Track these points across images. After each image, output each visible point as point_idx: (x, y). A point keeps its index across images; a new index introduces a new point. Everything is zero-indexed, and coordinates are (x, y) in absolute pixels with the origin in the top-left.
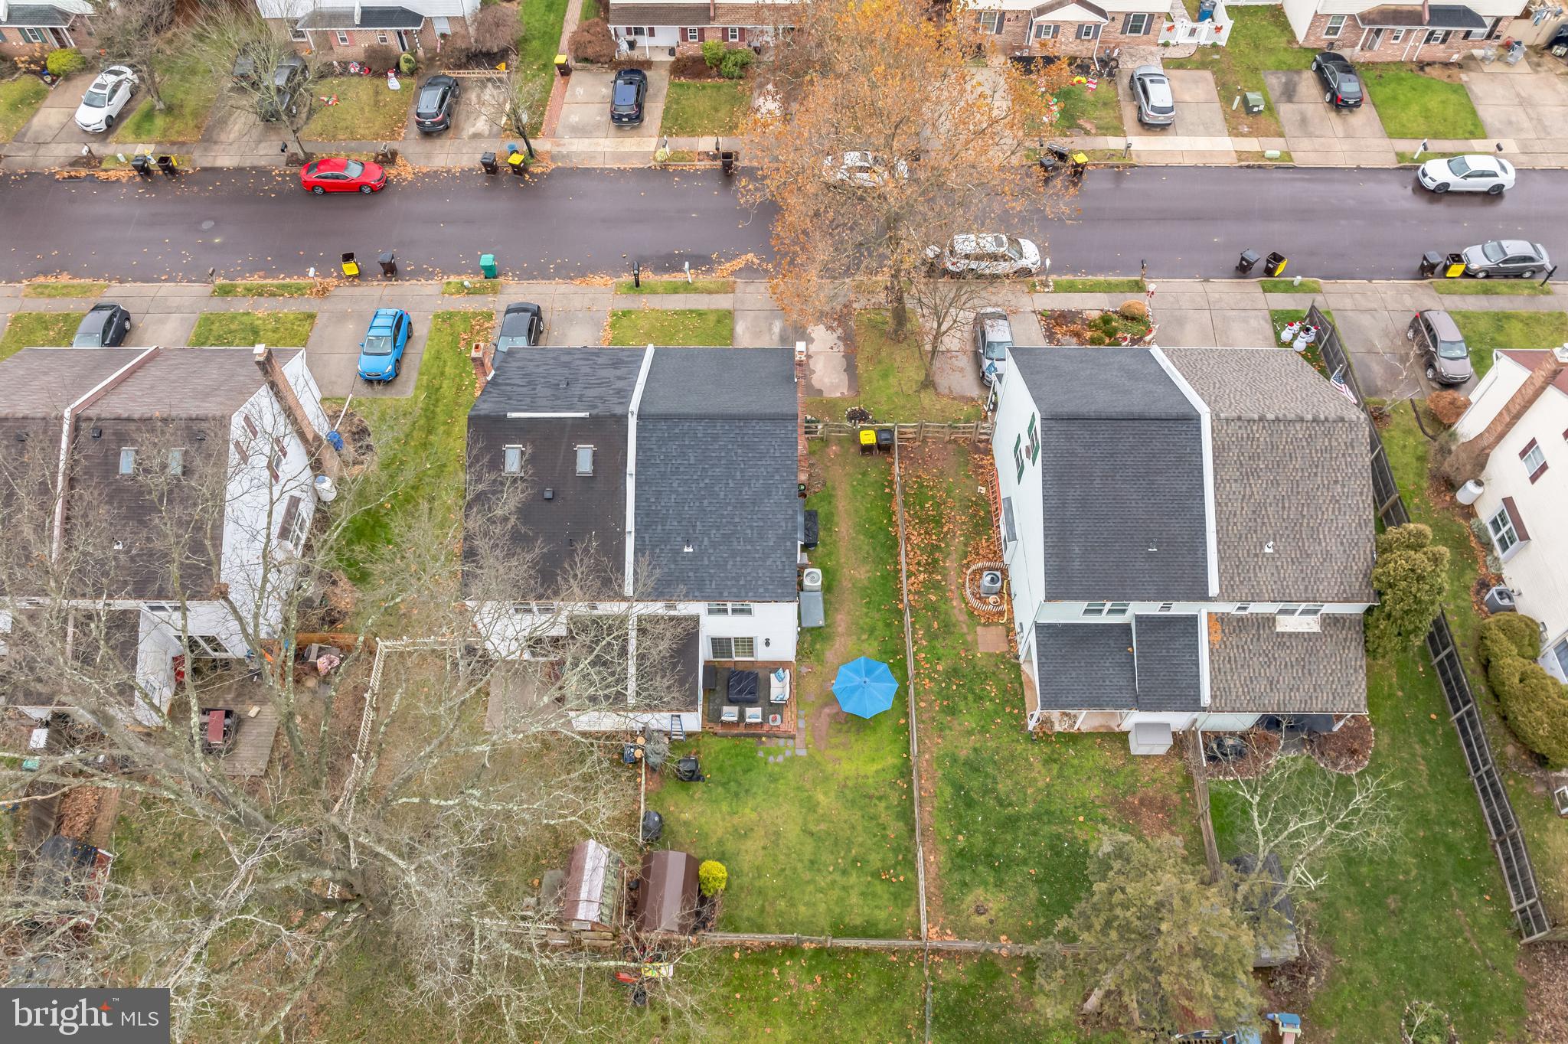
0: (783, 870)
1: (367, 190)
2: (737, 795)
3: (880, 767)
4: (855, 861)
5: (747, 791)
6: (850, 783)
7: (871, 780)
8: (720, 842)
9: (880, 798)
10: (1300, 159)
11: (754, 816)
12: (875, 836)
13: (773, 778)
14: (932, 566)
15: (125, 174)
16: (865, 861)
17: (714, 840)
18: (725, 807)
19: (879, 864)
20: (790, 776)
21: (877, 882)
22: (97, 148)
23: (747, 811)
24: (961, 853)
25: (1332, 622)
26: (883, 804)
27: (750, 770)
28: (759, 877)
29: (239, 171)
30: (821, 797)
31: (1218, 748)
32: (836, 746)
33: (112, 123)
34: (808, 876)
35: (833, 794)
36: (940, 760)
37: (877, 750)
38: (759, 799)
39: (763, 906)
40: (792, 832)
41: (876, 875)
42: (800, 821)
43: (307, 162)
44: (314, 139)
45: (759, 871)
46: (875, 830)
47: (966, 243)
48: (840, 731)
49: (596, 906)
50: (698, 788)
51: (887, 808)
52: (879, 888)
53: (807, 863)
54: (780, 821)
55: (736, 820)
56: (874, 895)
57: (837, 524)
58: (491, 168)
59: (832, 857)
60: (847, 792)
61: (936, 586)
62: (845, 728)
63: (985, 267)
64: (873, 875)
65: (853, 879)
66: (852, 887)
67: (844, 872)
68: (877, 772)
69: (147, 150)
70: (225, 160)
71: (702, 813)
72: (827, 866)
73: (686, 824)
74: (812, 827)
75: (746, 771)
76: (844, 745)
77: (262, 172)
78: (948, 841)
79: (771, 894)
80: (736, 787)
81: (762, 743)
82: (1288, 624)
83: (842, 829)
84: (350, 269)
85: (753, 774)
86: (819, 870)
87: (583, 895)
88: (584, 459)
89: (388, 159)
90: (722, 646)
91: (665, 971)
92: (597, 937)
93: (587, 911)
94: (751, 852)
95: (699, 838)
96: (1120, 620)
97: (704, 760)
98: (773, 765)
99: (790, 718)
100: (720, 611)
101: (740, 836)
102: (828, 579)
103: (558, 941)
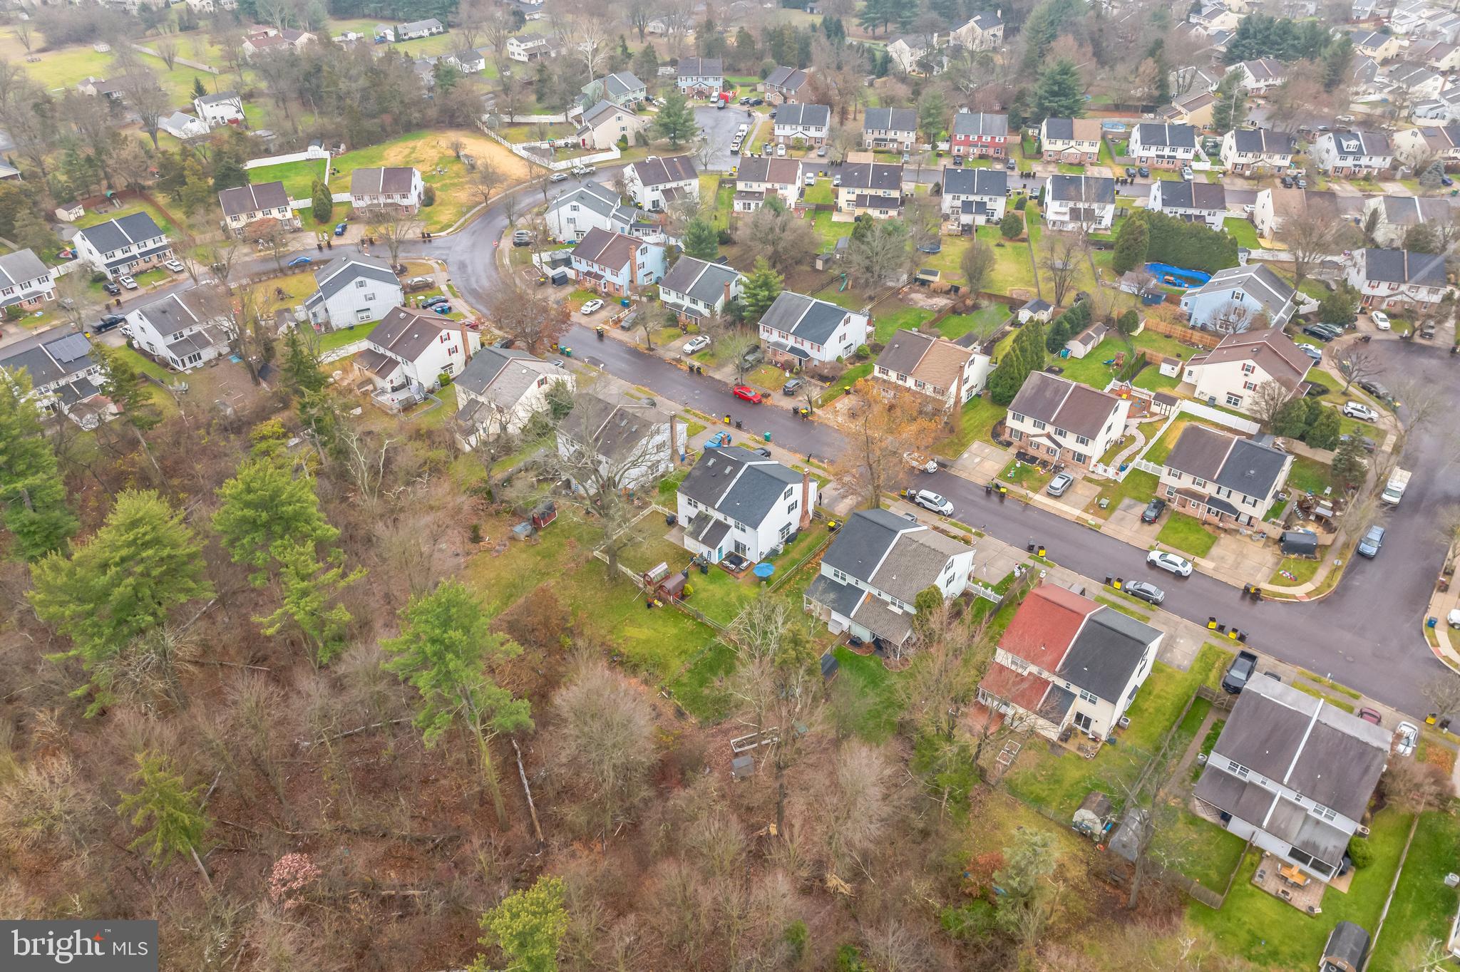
0: (709, 602)
1: (752, 402)
2: (712, 582)
3: (754, 596)
5: (715, 583)
6: (743, 595)
7: (749, 597)
8: (698, 589)
10: (1103, 530)
11: (712, 589)
13: (725, 584)
15: (685, 368)
17: (697, 587)
18: (706, 583)
20: (730, 586)
22: (683, 358)
23: (711, 587)
25: (906, 614)
28: (701, 600)
29: (719, 381)
30: (732, 593)
31: (856, 642)
32: (747, 586)
33: (693, 352)
35: (736, 594)
38: (717, 586)
39: (696, 606)
40: (718, 596)
42: (722, 596)
43: (743, 387)
44: (748, 380)
45: (702, 598)
46: (739, 608)
47: (924, 493)
48: (752, 584)
49: (654, 575)
50: (703, 576)
53: (716, 604)
54: (717, 593)
55: (706, 587)
57: (802, 542)
58: (796, 411)
62: (754, 584)
63: (927, 504)
69: (697, 364)
70: (717, 376)
71: (700, 581)
73: (694, 581)
74: (724, 599)
75: (719, 578)
76: (750, 587)
77: (726, 384)
79: (700, 604)
80: (713, 580)
81: (730, 575)
82: (892, 608)
83: (731, 603)
84: (727, 420)
85: (720, 580)
86: (717, 607)
87: (654, 570)
88: (727, 471)
89: (767, 396)
90: (737, 545)
91: (660, 604)
92: (650, 589)
93: (652, 574)
94: (703, 595)
95: (694, 586)
96: (844, 583)
97: (710, 571)
98: (728, 581)
99: (743, 574)
100: (737, 527)
101: (704, 590)
102: (786, 552)
103: (641, 586)
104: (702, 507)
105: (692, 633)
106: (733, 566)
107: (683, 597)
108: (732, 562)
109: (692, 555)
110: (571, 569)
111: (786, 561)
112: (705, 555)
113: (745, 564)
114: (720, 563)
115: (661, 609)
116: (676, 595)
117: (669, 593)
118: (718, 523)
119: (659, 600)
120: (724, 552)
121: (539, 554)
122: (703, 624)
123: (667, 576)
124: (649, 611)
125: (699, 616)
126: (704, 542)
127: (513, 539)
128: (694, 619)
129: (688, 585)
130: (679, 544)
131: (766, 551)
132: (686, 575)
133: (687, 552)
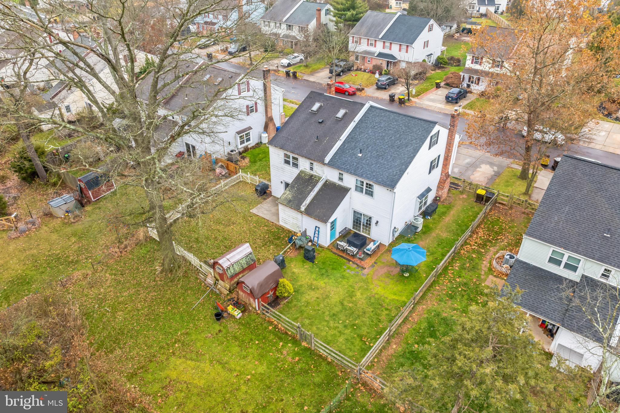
0: (319, 310)
1: (347, 93)
2: (323, 274)
3: (397, 298)
4: (354, 325)
5: (328, 276)
6: (376, 296)
7: (388, 301)
8: (301, 286)
9: (387, 309)
11: (323, 285)
12: (372, 321)
13: (343, 277)
14: (484, 246)
15: (283, 75)
16: (359, 327)
17: (299, 284)
18: (314, 276)
19: (365, 333)
20: (351, 280)
21: (358, 339)
23: (322, 282)
24: (412, 352)
26: (387, 312)
27: (335, 269)
28: (306, 307)
29: (314, 82)
30: (358, 294)
32: (382, 281)
33: (290, 65)
34: (327, 318)
35: (365, 296)
36: (429, 312)
37: (401, 292)
38: (330, 281)
39: (298, 318)
40: (335, 299)
41: (361, 336)
42: (342, 297)
45: (308, 303)
46: (374, 320)
48: (388, 277)
49: (229, 263)
50: (308, 265)
51: (388, 315)
52: (357, 342)
53: (332, 314)
54: (333, 293)
55: (315, 282)
56: (352, 343)
57: (446, 216)
59: (344, 317)
60: (373, 299)
61: (479, 253)
62: (391, 277)
64: (358, 336)
65: (348, 331)
66: (344, 334)
67: (345, 326)
68: (393, 299)
70: (312, 79)
71: (303, 273)
72: (339, 319)
73: (293, 273)
74: (346, 303)
75: (333, 269)
76: (386, 283)
78: (408, 344)
79: (305, 314)
81: (349, 264)
83: (358, 311)
85: (335, 272)
86: (334, 319)
87: (228, 257)
88: (341, 115)
89: (360, 90)
90: (357, 219)
91: (237, 313)
92: (224, 286)
93: (224, 262)
94: (310, 296)
95: (294, 280)
96: (575, 277)
97: (319, 257)
98: (347, 273)
99: (368, 262)
100: (359, 189)
101: (311, 288)
102: (427, 230)
103: (210, 281)
104: (304, 164)
105: (291, 373)
106: (354, 250)
107: (275, 301)
108: (350, 243)
109: (290, 236)
110: (110, 256)
111: (428, 241)
112: (310, 233)
113: (371, 246)
114: (334, 245)
115: (239, 322)
116: (263, 297)
117: (252, 294)
118: (329, 186)
119: (237, 304)
120: (339, 228)
121: (74, 234)
122: (311, 353)
123: (251, 267)
124: (217, 327)
125: (304, 337)
126: (308, 212)
127: (49, 215)
128: (295, 342)
129: (283, 281)
130: (272, 219)
131: (401, 227)
132: (282, 264)
133: (283, 229)
